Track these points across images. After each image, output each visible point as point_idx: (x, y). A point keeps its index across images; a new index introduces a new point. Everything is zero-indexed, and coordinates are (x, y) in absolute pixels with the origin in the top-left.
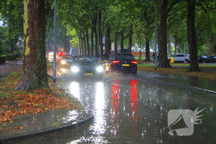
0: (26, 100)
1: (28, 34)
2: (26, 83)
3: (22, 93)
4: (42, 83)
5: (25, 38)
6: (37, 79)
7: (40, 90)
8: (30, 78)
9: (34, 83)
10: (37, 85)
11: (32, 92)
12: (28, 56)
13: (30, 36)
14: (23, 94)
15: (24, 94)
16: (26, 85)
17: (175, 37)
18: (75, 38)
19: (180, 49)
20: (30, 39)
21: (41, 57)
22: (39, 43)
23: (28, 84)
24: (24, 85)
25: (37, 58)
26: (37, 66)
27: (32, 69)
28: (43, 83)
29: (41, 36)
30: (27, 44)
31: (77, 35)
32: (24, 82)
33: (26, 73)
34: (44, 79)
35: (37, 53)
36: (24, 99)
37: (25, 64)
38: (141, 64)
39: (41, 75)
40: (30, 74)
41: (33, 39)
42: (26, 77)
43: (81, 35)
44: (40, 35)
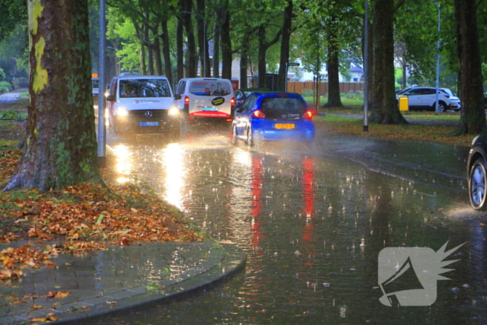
0: (45, 217)
1: (40, 32)
2: (39, 170)
3: (30, 197)
4: (84, 169)
5: (34, 42)
6: (70, 158)
7: (77, 190)
8: (49, 156)
9: (61, 170)
10: (68, 175)
11: (57, 195)
12: (43, 93)
13: (49, 37)
14: (33, 200)
15: (36, 201)
16: (39, 176)
17: (408, 39)
18: (130, 45)
19: (421, 72)
20: (47, 45)
21: (79, 96)
22: (73, 55)
23: (44, 172)
24: (33, 176)
25: (69, 99)
26: (68, 123)
27: (55, 129)
28: (86, 169)
29: (78, 36)
30: (39, 60)
31: (138, 36)
32: (34, 167)
33: (39, 141)
34: (89, 157)
35: (68, 85)
36: (39, 214)
37: (35, 117)
38: (319, 115)
39: (80, 147)
40: (48, 143)
41: (58, 45)
42: (39, 152)
43: (147, 35)
44: (75, 33)
